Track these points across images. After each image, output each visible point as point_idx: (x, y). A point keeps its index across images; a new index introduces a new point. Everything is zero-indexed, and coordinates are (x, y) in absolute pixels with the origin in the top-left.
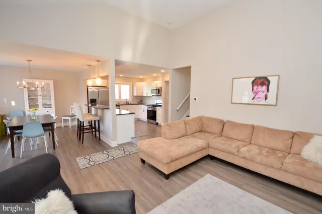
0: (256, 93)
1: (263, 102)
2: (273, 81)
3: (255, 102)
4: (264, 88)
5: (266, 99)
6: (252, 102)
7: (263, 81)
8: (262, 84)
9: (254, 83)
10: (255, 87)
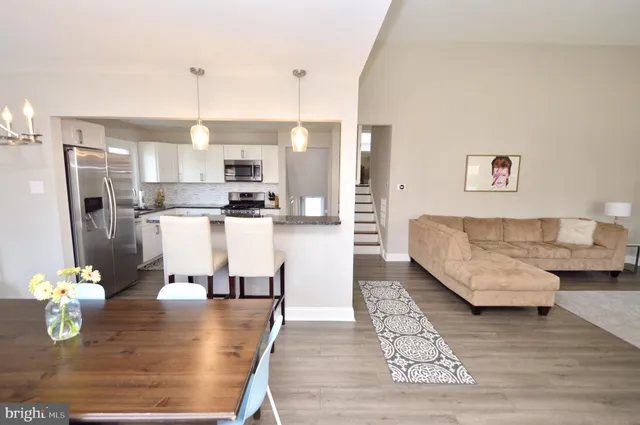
0: (496, 177)
1: (504, 188)
2: (515, 161)
3: (496, 188)
4: (506, 170)
5: (507, 184)
6: (491, 188)
7: (501, 162)
8: (503, 166)
9: (494, 163)
10: (496, 169)
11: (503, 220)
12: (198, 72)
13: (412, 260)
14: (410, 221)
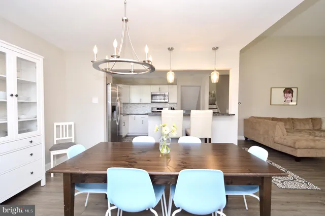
0: (286, 98)
1: (290, 103)
2: (295, 90)
3: (286, 103)
4: (290, 95)
5: (292, 101)
6: (283, 103)
7: (288, 91)
8: (289, 93)
9: (285, 91)
10: (286, 94)
11: (292, 119)
12: (171, 49)
13: (246, 139)
14: (244, 119)
